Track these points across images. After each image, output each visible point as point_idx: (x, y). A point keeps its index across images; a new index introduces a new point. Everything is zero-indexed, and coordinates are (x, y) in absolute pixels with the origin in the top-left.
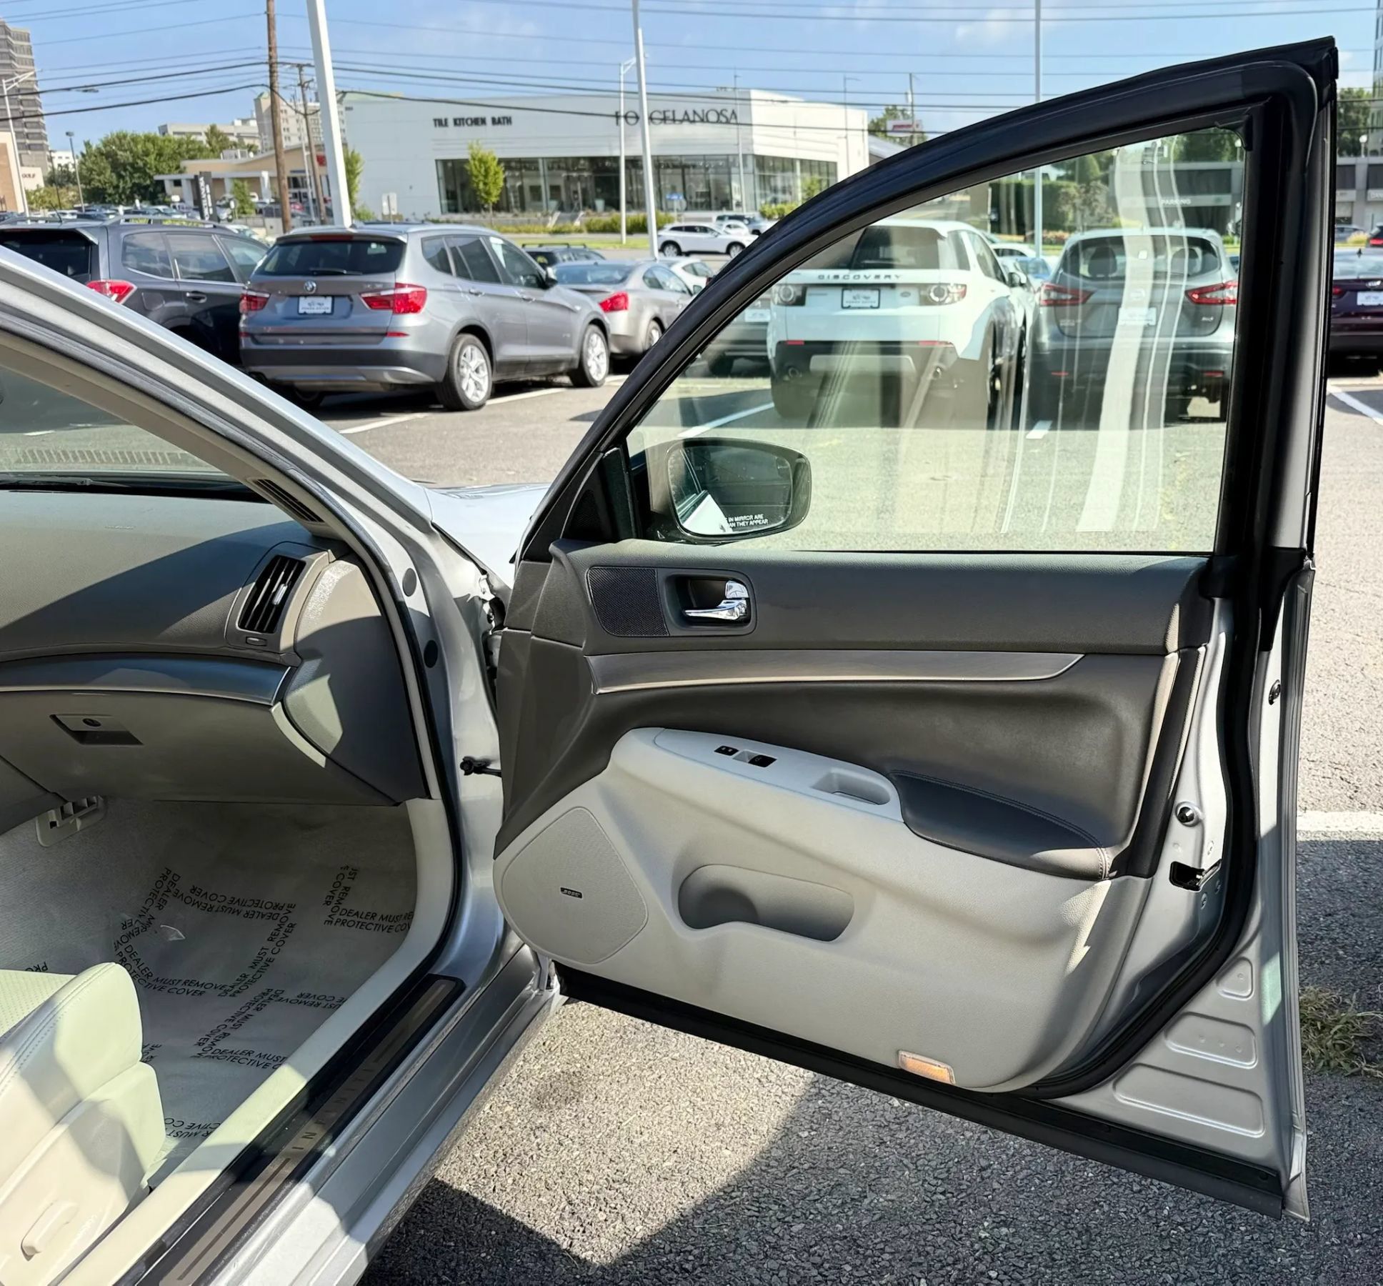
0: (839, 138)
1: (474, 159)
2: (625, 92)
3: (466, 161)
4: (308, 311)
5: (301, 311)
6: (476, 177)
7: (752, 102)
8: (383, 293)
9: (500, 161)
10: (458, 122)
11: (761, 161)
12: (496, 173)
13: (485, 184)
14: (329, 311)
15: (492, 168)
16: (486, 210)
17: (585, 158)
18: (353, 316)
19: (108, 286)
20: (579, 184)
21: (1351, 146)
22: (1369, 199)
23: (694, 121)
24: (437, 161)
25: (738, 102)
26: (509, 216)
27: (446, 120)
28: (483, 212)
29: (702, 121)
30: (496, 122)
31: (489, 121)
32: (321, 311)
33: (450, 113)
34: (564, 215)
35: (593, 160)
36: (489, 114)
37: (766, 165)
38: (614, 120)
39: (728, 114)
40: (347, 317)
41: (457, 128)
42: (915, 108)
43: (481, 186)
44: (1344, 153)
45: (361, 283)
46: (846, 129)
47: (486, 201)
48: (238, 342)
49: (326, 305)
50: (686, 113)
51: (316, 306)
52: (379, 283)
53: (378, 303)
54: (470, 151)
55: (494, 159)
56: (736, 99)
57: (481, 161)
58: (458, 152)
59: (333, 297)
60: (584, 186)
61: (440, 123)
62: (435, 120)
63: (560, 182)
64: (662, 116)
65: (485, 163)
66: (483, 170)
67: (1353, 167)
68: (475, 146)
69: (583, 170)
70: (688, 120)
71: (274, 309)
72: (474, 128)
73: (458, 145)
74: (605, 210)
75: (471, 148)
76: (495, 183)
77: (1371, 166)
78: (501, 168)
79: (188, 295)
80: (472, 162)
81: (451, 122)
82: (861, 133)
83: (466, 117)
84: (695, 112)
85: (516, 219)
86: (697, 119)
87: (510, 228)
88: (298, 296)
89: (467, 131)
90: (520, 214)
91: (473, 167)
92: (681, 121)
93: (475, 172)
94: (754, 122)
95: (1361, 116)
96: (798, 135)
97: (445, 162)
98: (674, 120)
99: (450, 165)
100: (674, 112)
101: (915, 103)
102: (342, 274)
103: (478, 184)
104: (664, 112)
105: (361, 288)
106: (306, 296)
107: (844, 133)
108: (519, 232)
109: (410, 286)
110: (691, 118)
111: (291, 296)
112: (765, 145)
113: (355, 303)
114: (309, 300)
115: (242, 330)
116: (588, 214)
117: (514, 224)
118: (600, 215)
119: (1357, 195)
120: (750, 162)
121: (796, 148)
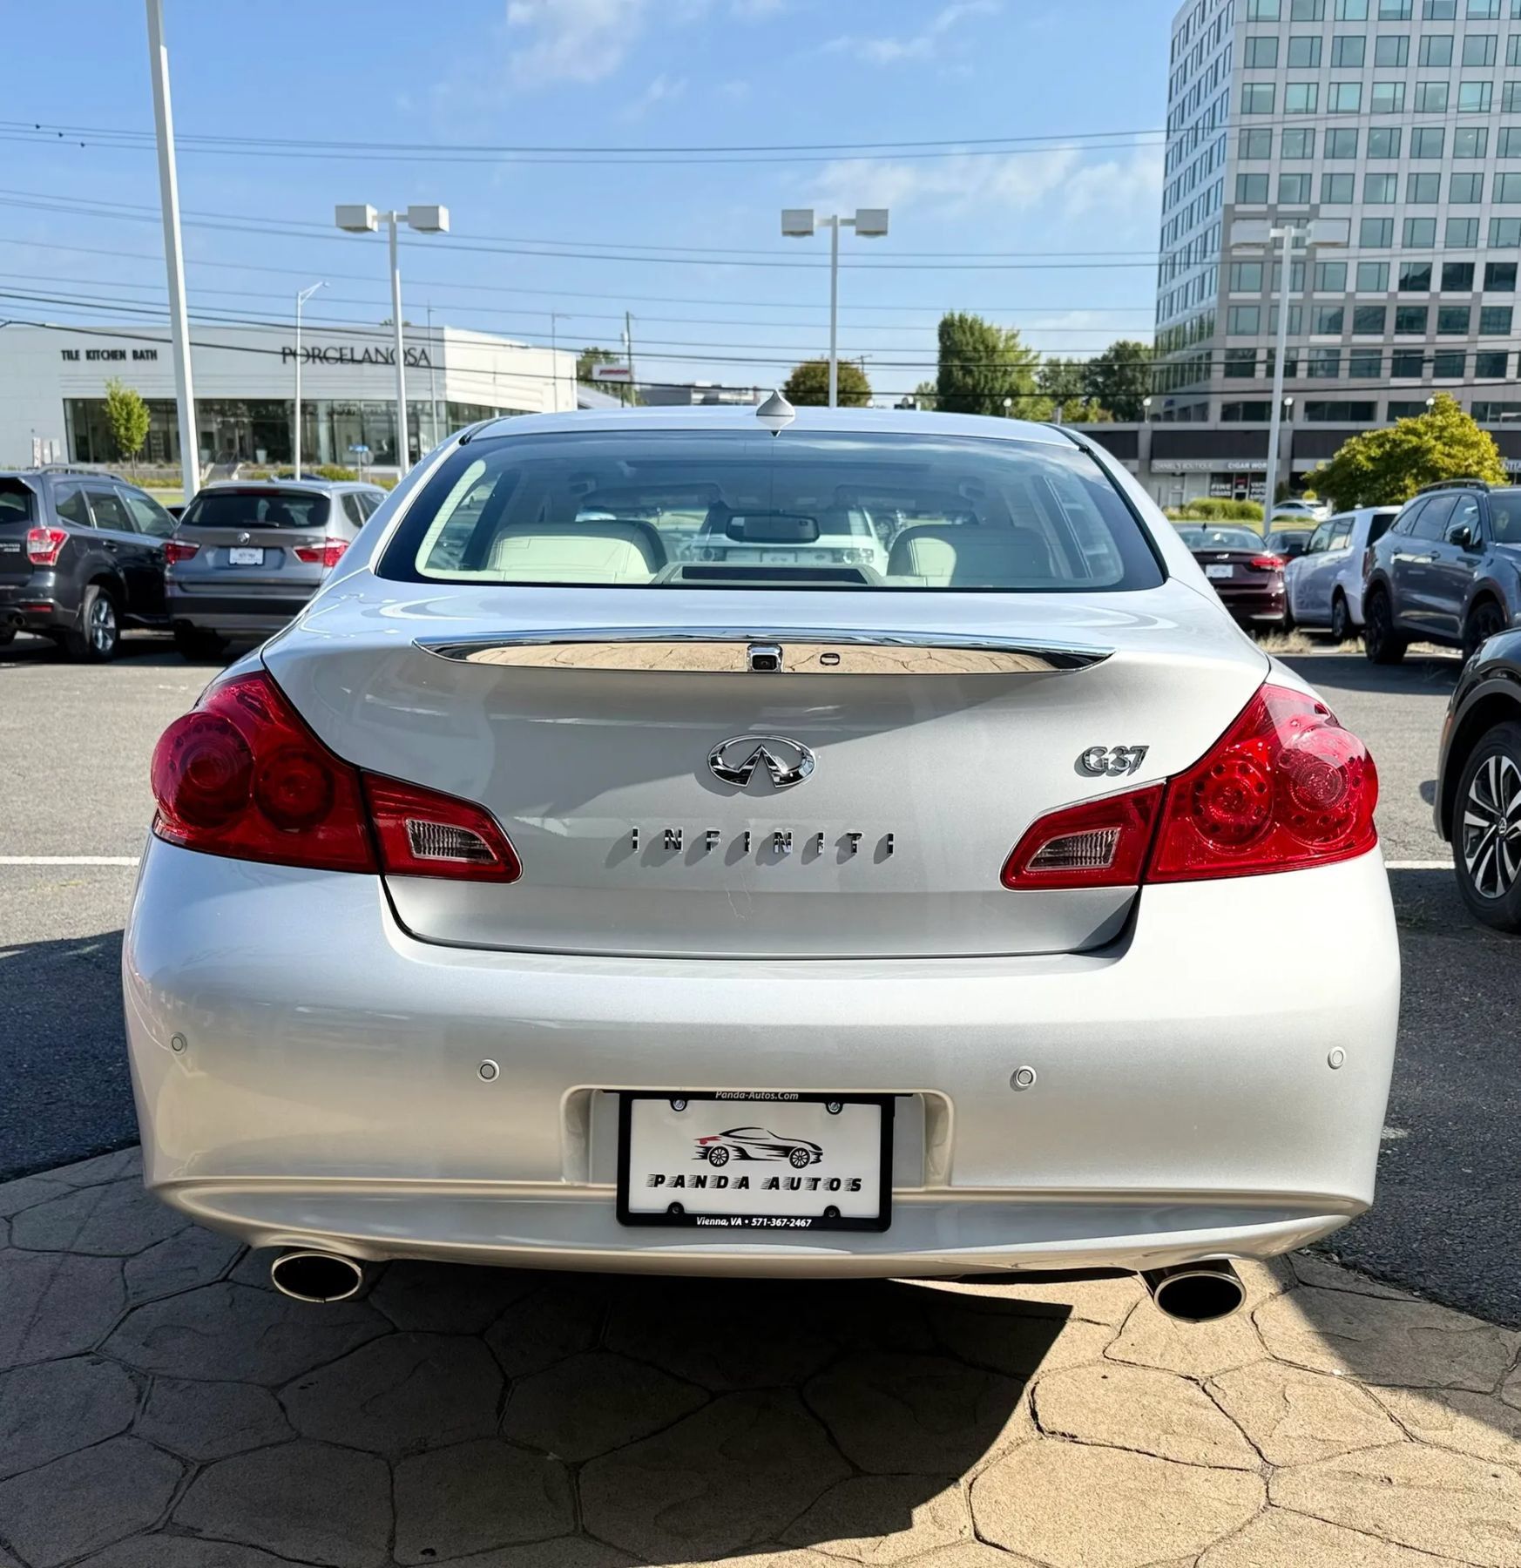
0: (547, 384)
1: (113, 399)
2: (301, 328)
3: (104, 401)
4: (239, 562)
5: (232, 561)
6: (117, 420)
7: (447, 344)
8: (315, 546)
9: (146, 402)
10: (92, 355)
11: (455, 410)
12: (140, 416)
13: (127, 429)
14: (260, 562)
15: (135, 410)
16: (125, 460)
17: (243, 401)
18: (285, 568)
19: (48, 533)
20: (237, 431)
21: (1126, 408)
22: (1153, 470)
23: (376, 362)
24: (64, 400)
25: (432, 343)
26: (153, 467)
27: (77, 352)
28: (121, 462)
29: (387, 362)
30: (137, 355)
31: (129, 355)
32: (253, 562)
33: (83, 344)
34: (219, 466)
35: (254, 405)
36: (129, 346)
37: (460, 416)
38: (281, 357)
39: (417, 354)
40: (279, 567)
41: (91, 362)
42: (633, 357)
43: (122, 431)
44: (1119, 417)
45: (293, 537)
46: (555, 378)
47: (128, 449)
48: (163, 590)
49: (257, 556)
50: (367, 351)
51: (248, 557)
52: (311, 537)
53: (309, 555)
54: (109, 391)
55: (138, 399)
56: (429, 339)
57: (122, 401)
58: (94, 391)
59: (265, 549)
60: (242, 432)
61: (70, 355)
62: (63, 352)
63: (214, 428)
64: (337, 355)
65: (127, 405)
66: (124, 413)
67: (1135, 433)
68: (114, 384)
69: (243, 415)
70: (371, 362)
71: (204, 557)
72: (111, 363)
73: (93, 382)
74: (267, 462)
75: (109, 385)
76: (140, 428)
77: (1155, 433)
78: (146, 411)
79: (105, 543)
80: (111, 403)
81: (83, 355)
82: (569, 381)
83: (101, 349)
84: (377, 351)
85: (161, 471)
86: (381, 359)
87: (156, 482)
88: (228, 547)
89: (102, 365)
90: (166, 465)
91: (114, 409)
92: (360, 362)
93: (116, 415)
94: (447, 366)
95: (1138, 375)
96: (498, 381)
97: (74, 402)
98: (353, 360)
99: (80, 405)
100: (352, 350)
101: (632, 351)
102: (275, 527)
103: (118, 428)
104: (341, 349)
105: (292, 540)
106: (237, 547)
107: (552, 381)
108: (167, 486)
109: (338, 540)
110: (374, 359)
111: (221, 547)
112: (460, 391)
113: (288, 554)
114: (240, 551)
115: (168, 579)
116: (247, 467)
117: (159, 476)
118: (262, 468)
119: (1140, 466)
120: (443, 410)
121: (496, 395)
